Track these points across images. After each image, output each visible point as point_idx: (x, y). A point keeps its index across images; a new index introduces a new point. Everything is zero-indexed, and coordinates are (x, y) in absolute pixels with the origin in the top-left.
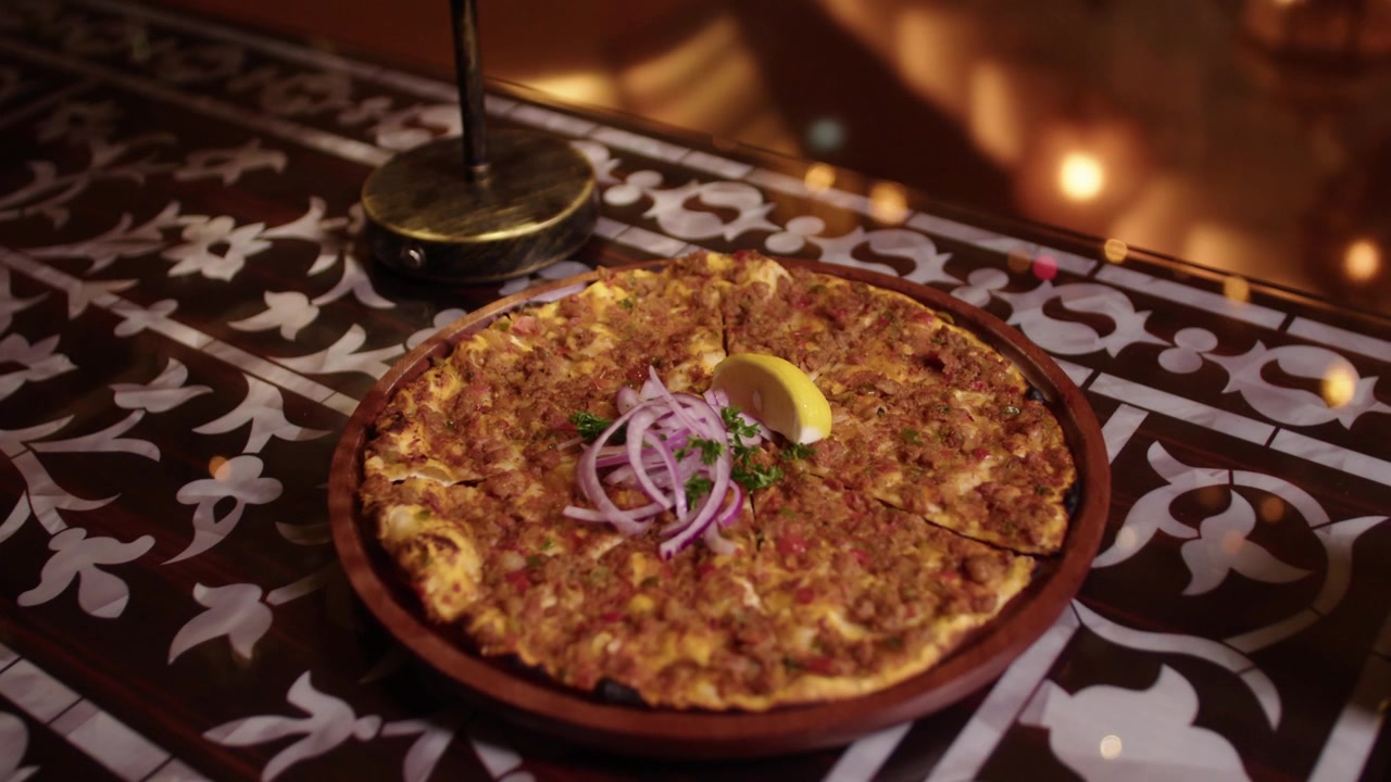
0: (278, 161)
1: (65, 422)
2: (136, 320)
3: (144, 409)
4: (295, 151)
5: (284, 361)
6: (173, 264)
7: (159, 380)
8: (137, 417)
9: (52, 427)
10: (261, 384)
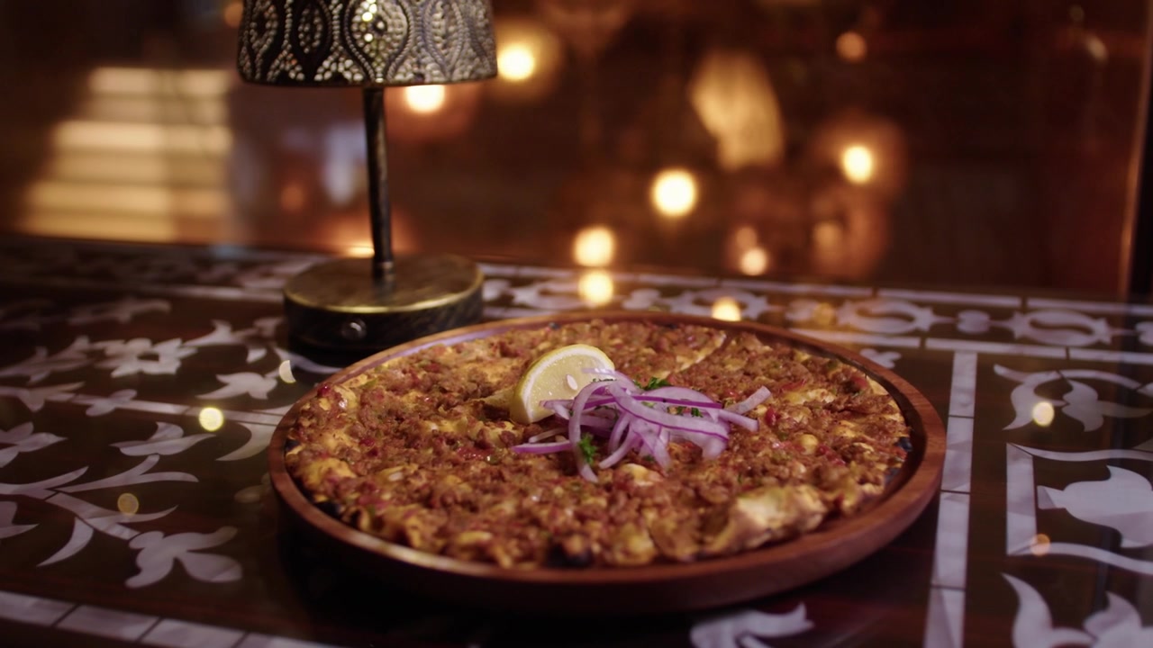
0: (163, 306)
1: (83, 471)
2: (101, 406)
3: (156, 454)
4: (173, 299)
5: (268, 411)
6: (112, 370)
7: (156, 436)
8: (155, 459)
9: (72, 476)
10: (258, 427)
